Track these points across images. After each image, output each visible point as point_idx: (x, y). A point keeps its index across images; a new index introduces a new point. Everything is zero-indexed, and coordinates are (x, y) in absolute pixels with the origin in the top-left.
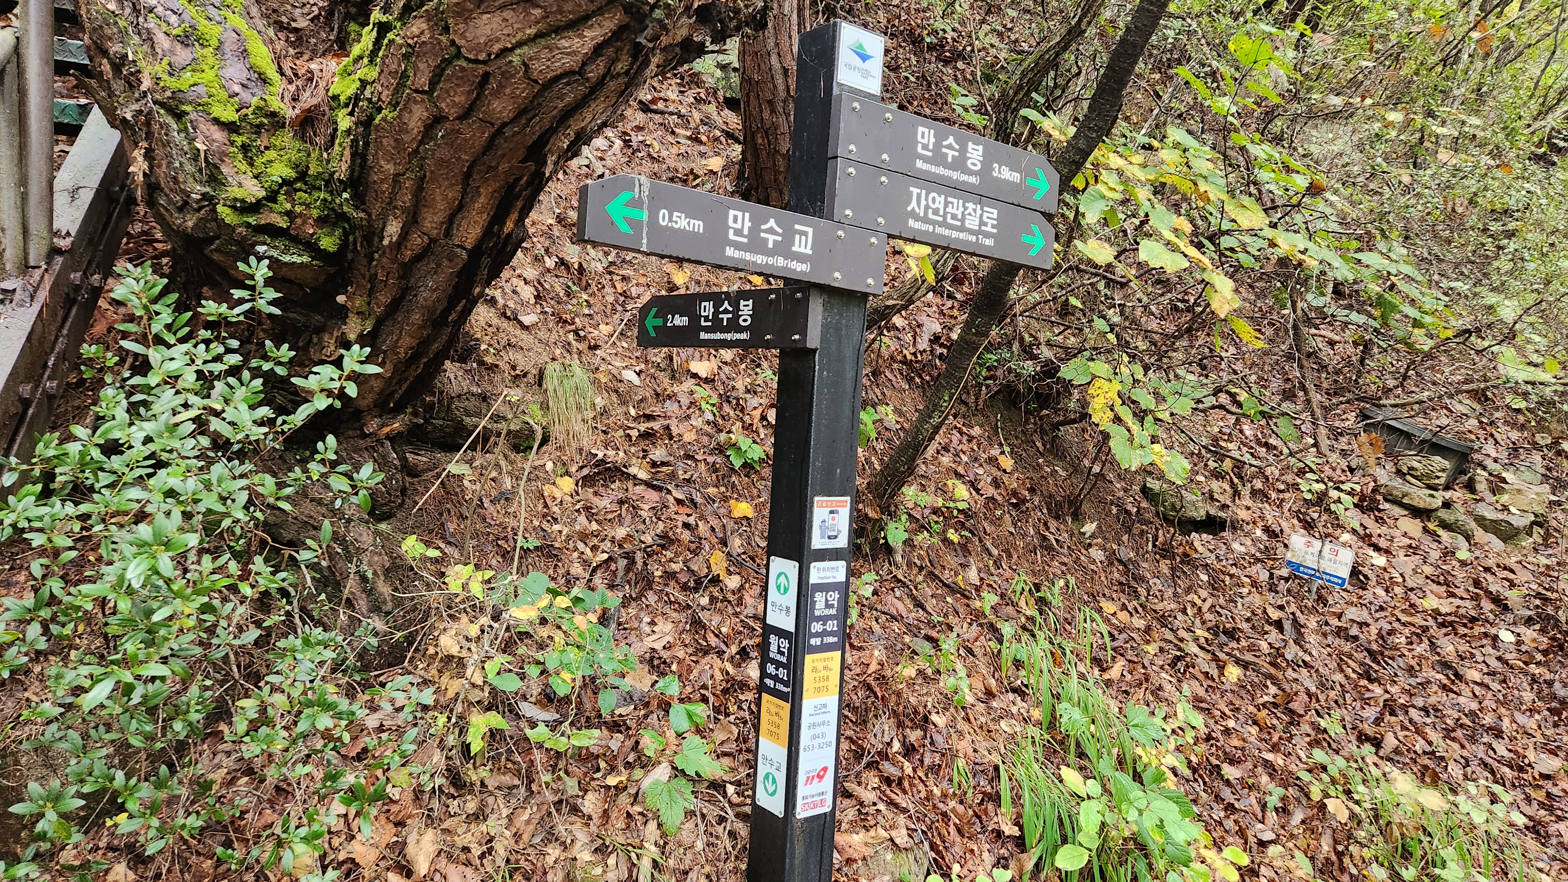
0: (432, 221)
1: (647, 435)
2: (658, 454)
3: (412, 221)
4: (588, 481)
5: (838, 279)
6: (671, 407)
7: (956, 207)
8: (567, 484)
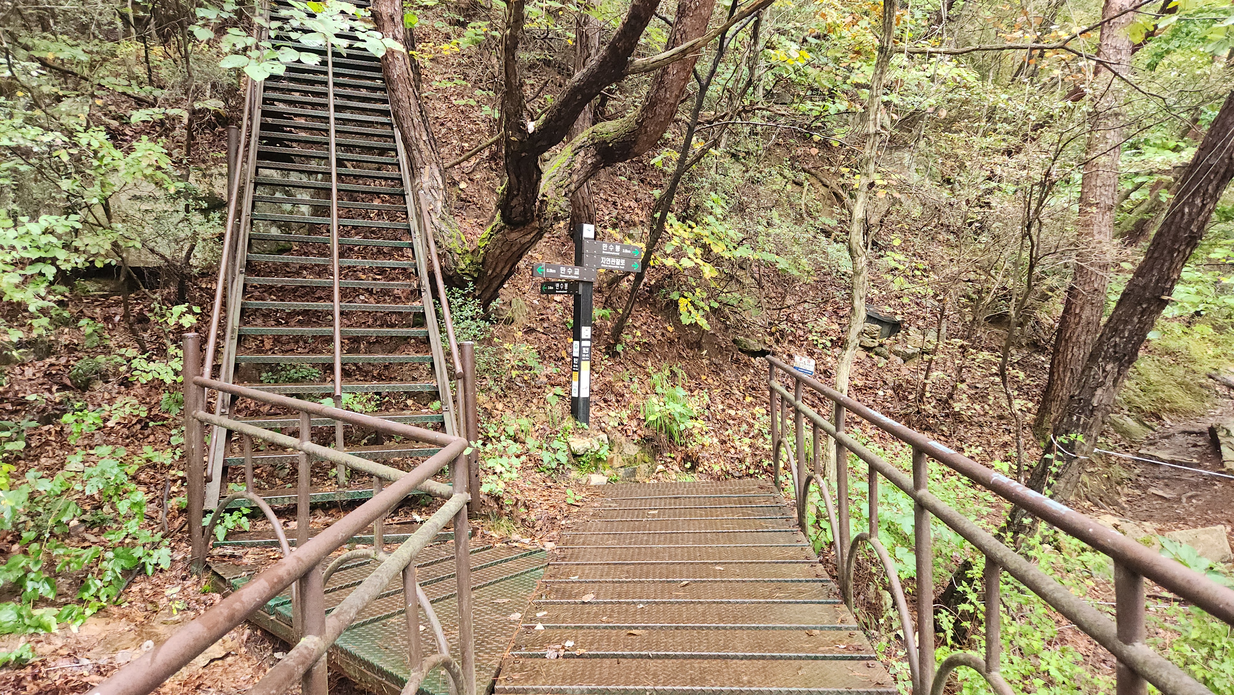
0: (498, 270)
1: (542, 320)
2: (545, 325)
3: (494, 270)
4: (526, 333)
5: (585, 279)
6: (548, 311)
7: (613, 260)
8: (520, 333)
